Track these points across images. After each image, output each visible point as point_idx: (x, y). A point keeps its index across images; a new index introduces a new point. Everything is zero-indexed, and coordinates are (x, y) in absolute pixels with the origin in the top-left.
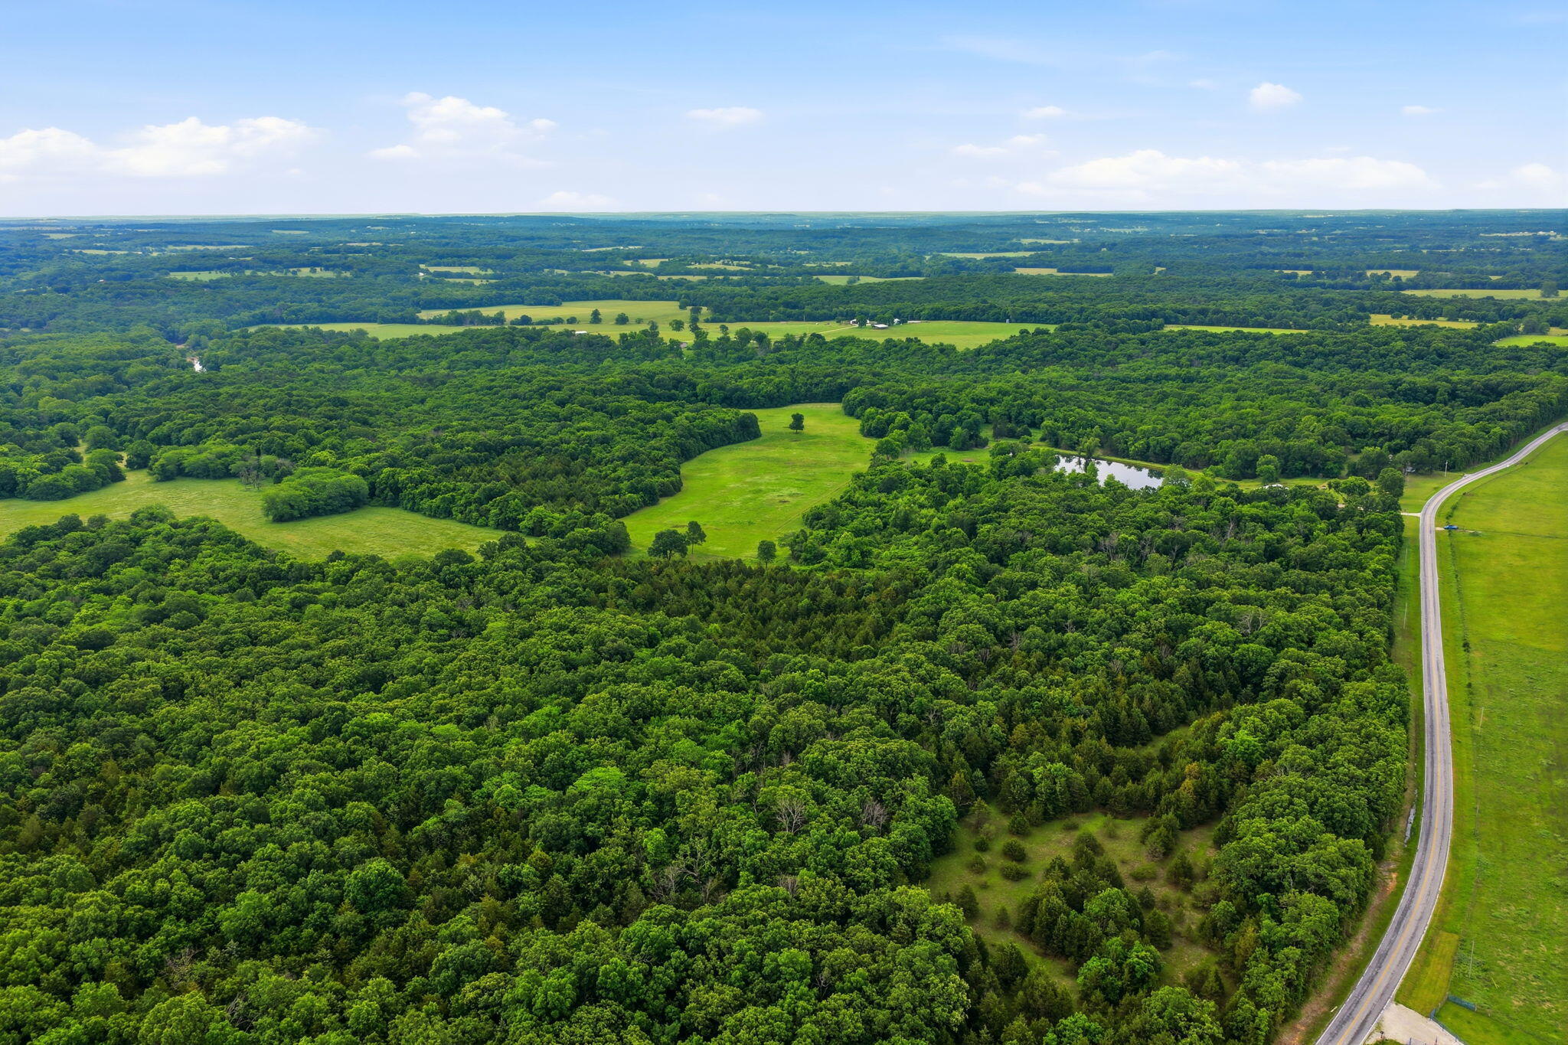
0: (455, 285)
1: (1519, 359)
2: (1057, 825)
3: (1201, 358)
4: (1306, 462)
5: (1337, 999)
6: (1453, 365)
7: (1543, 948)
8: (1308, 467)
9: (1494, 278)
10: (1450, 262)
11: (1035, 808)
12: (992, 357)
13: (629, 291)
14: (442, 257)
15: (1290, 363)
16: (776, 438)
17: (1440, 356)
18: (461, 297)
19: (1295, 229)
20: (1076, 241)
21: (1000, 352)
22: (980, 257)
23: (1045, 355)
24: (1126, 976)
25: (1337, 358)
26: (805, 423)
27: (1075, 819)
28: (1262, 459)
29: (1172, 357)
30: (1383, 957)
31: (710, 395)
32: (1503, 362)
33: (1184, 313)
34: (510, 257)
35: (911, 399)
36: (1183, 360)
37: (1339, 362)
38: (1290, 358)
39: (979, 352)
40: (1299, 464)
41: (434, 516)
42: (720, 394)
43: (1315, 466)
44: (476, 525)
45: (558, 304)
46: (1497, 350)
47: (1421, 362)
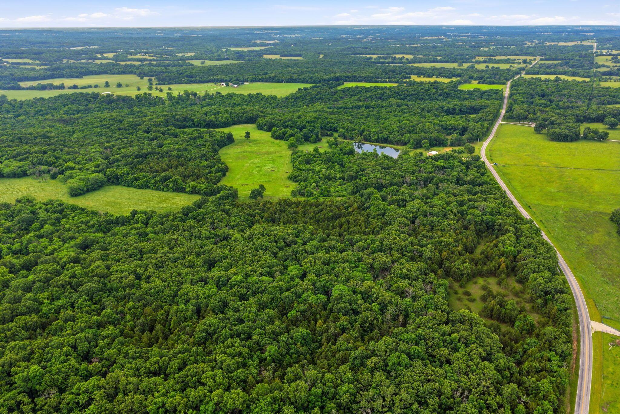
0: (27, 69)
1: (471, 95)
2: (471, 283)
3: (367, 98)
4: (437, 141)
5: (577, 322)
6: (452, 98)
7: (612, 299)
8: (438, 143)
9: (439, 58)
10: (418, 51)
11: (465, 278)
12: (293, 100)
13: (111, 70)
14: (7, 54)
15: (399, 99)
16: (241, 142)
17: (447, 94)
18: (34, 75)
19: (356, 35)
20: (277, 41)
21: (294, 99)
22: (246, 49)
23: (312, 98)
24: (529, 325)
25: (415, 96)
26: (250, 135)
27: (475, 280)
28: (423, 142)
29: (357, 97)
30: (580, 308)
31: (200, 123)
32: (467, 96)
33: (348, 77)
34: (42, 53)
35: (284, 123)
36: (362, 98)
37: (416, 98)
38: (399, 97)
39: (287, 98)
40: (435, 142)
41: (141, 188)
42: (204, 123)
43: (440, 143)
44: (163, 191)
45: (81, 77)
46: (462, 91)
47: (442, 97)
